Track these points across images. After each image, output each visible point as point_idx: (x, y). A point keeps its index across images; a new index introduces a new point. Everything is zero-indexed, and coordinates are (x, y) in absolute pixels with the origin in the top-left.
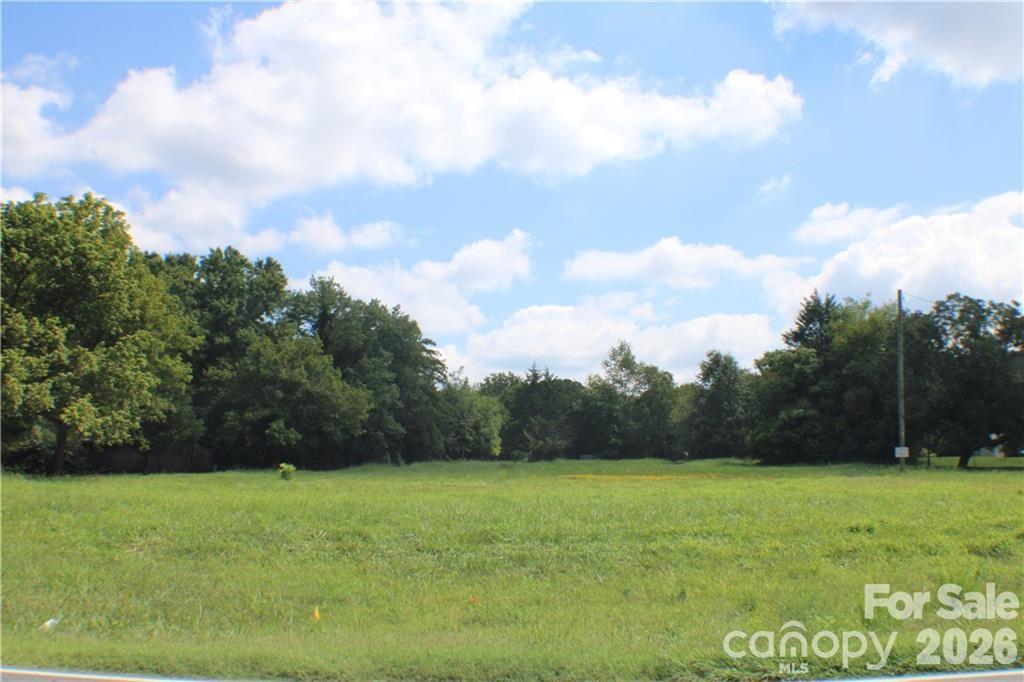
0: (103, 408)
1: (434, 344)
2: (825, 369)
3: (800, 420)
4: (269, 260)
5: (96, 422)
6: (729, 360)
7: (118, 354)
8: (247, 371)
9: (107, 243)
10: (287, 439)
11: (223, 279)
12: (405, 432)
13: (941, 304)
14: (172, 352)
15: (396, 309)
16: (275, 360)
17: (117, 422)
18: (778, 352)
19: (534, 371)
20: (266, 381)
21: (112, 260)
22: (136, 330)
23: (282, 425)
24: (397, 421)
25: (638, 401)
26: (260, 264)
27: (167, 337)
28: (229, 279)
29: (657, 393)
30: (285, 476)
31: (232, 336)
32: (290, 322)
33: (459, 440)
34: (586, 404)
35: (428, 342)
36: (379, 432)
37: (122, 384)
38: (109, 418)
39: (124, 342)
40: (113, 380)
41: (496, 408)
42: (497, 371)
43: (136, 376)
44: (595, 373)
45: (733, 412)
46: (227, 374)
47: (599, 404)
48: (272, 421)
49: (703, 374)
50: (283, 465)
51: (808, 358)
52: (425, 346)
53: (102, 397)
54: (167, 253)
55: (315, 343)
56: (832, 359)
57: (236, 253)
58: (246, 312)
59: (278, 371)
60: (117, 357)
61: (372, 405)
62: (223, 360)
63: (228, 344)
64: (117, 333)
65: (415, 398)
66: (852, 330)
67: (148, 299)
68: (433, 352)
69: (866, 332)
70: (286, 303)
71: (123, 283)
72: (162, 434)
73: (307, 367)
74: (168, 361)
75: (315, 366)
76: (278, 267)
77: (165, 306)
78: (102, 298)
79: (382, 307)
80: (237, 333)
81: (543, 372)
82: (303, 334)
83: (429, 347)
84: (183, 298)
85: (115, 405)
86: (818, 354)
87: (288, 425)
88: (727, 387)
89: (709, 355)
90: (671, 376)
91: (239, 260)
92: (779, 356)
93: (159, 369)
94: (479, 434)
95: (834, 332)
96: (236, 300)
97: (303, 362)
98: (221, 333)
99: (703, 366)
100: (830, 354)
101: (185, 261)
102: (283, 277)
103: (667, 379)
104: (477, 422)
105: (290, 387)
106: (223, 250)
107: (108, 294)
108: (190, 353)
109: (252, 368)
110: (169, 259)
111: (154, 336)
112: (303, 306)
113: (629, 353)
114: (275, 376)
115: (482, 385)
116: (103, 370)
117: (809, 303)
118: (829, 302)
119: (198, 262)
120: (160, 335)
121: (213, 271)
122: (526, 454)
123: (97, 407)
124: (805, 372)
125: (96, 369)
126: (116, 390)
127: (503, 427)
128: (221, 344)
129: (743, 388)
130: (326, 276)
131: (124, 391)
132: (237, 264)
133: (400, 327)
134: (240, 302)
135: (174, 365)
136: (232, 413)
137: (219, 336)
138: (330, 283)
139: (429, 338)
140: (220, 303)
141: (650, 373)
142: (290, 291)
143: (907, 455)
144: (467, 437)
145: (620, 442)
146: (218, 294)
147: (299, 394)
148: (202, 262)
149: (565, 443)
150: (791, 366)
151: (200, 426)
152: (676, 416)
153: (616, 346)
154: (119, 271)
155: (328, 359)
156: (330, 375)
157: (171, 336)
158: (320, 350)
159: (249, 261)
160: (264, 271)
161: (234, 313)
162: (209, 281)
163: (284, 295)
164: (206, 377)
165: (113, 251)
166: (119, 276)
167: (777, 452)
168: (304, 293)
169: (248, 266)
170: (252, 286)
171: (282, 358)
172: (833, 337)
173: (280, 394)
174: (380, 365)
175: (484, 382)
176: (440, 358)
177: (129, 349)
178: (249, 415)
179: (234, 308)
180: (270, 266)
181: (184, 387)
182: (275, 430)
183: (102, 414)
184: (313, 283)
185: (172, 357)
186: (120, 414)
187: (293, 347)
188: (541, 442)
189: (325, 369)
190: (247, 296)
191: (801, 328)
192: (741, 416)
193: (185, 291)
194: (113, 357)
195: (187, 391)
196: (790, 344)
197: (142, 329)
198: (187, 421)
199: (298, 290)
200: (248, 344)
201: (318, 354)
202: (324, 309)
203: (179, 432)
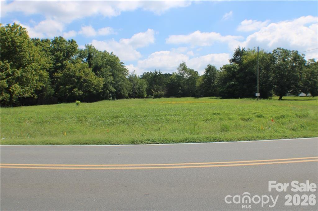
0: (22, 87)
1: (124, 64)
2: (241, 70)
3: (233, 85)
4: (72, 40)
5: (20, 91)
6: (214, 67)
7: (26, 70)
8: (66, 74)
9: (21, 38)
10: (79, 94)
11: (58, 46)
12: (115, 90)
13: (275, 50)
14: (43, 69)
15: (112, 53)
16: (74, 70)
17: (26, 90)
18: (227, 65)
19: (155, 71)
20: (72, 76)
21: (23, 43)
22: (31, 63)
23: (77, 89)
24: (113, 87)
25: (188, 80)
26: (69, 41)
27: (41, 65)
28: (60, 46)
29: (193, 77)
30: (77, 104)
31: (61, 63)
32: (79, 58)
33: (134, 93)
34: (172, 81)
35: (122, 63)
36: (107, 91)
37: (27, 79)
38: (24, 89)
39: (27, 67)
40: (25, 78)
41: (145, 83)
42: (146, 72)
43: (31, 77)
44: (175, 72)
45: (213, 83)
46: (60, 75)
47: (175, 81)
48: (74, 89)
49: (206, 72)
50: (77, 101)
51: (236, 67)
52: (121, 64)
53: (22, 83)
54: (42, 39)
55: (86, 65)
56: (243, 67)
57: (62, 38)
58: (66, 56)
59: (75, 73)
60: (26, 71)
61: (104, 83)
62: (59, 71)
63: (61, 66)
64: (26, 64)
65: (119, 80)
66: (249, 58)
67: (34, 54)
68: (124, 66)
69: (253, 59)
70: (78, 52)
71: (27, 49)
72: (41, 93)
73: (84, 72)
74: (42, 72)
75: (87, 71)
76: (75, 42)
77: (40, 55)
78: (20, 54)
79: (107, 53)
80: (63, 62)
81: (158, 71)
82: (83, 62)
83: (122, 65)
84: (46, 52)
85: (26, 86)
86: (239, 65)
87: (79, 90)
88: (213, 75)
89: (208, 66)
90: (197, 72)
91: (63, 40)
92: (227, 66)
93: (39, 74)
94: (140, 91)
95: (244, 59)
96: (62, 52)
97: (83, 71)
98: (58, 62)
99: (206, 69)
100: (242, 65)
101: (47, 41)
102: (76, 45)
103: (196, 73)
104: (139, 87)
105: (79, 78)
106: (58, 37)
107: (22, 53)
108: (48, 69)
109: (68, 73)
110: (42, 41)
111: (37, 65)
112: (83, 53)
113: (185, 65)
114: (74, 75)
115: (142, 76)
116: (22, 75)
117: (237, 50)
118: (243, 50)
119: (51, 41)
120: (39, 64)
121: (55, 44)
122: (152, 96)
123: (20, 86)
124: (235, 71)
125: (20, 75)
126: (26, 81)
127: (147, 88)
128: (58, 65)
129: (218, 76)
130: (90, 44)
131: (28, 81)
132: (62, 41)
133: (113, 59)
134: (63, 53)
135: (43, 73)
136: (62, 86)
137: (58, 63)
138: (91, 46)
139: (122, 62)
140: (58, 53)
141: (191, 71)
142: (79, 49)
143: (259, 96)
144: (136, 92)
145: (182, 92)
146: (57, 50)
147: (82, 80)
148: (52, 41)
149: (164, 93)
150: (231, 69)
151: (53, 91)
152: (198, 84)
153: (182, 63)
154: (25, 46)
155: (91, 69)
156: (91, 74)
157: (42, 64)
158: (88, 67)
159: (66, 40)
160: (71, 43)
161: (62, 56)
162: (54, 47)
163: (77, 50)
164: (54, 76)
165: (23, 40)
166: (25, 47)
167: (226, 95)
168: (83, 49)
169: (66, 42)
170: (67, 48)
171: (76, 69)
172: (243, 60)
173: (76, 80)
174: (107, 70)
175: (142, 75)
176: (126, 68)
177: (29, 69)
178: (67, 87)
179: (62, 55)
180: (72, 41)
181: (47, 79)
182: (75, 91)
183: (22, 88)
184: (86, 46)
185: (43, 70)
186: (27, 88)
187: (80, 66)
188: (157, 93)
189: (89, 72)
190: (66, 51)
191: (234, 58)
192: (216, 84)
193: (47, 50)
194: (24, 72)
195: (48, 80)
196: (231, 62)
197: (33, 62)
198: (49, 89)
199: (81, 49)
200: (66, 65)
201: (87, 68)
202: (89, 54)
203: (47, 93)
